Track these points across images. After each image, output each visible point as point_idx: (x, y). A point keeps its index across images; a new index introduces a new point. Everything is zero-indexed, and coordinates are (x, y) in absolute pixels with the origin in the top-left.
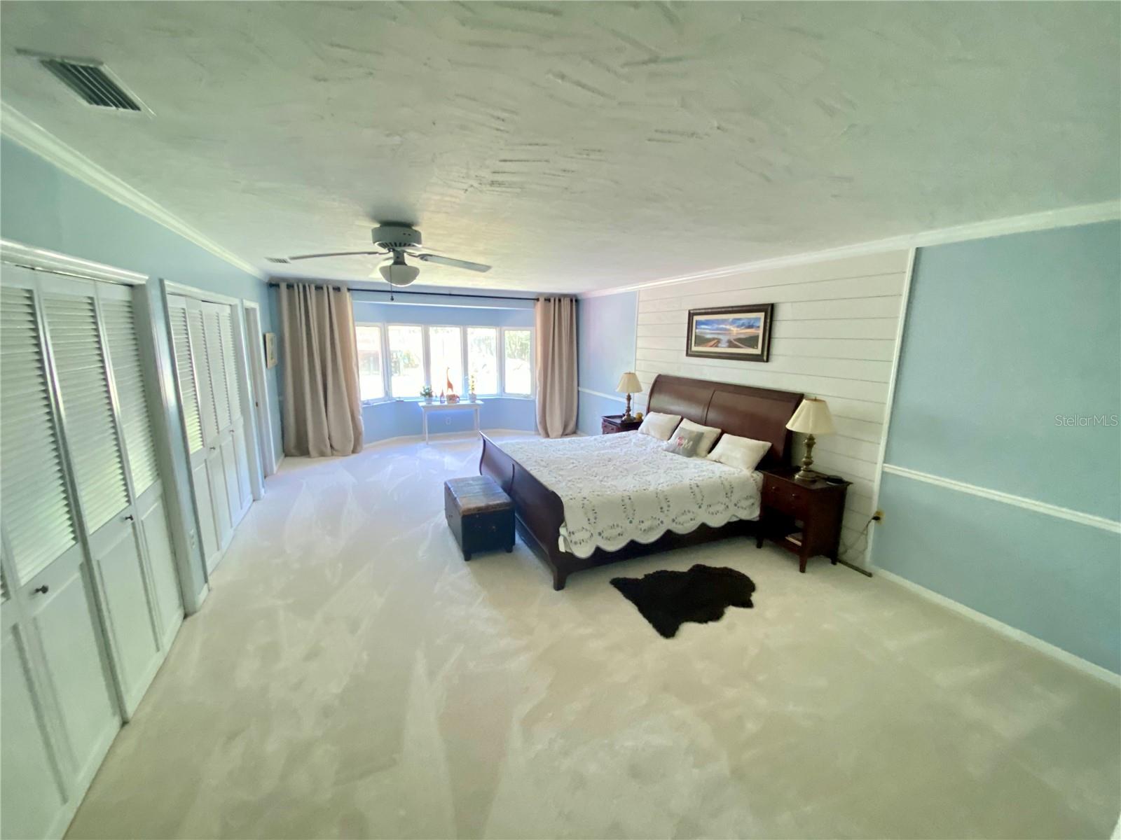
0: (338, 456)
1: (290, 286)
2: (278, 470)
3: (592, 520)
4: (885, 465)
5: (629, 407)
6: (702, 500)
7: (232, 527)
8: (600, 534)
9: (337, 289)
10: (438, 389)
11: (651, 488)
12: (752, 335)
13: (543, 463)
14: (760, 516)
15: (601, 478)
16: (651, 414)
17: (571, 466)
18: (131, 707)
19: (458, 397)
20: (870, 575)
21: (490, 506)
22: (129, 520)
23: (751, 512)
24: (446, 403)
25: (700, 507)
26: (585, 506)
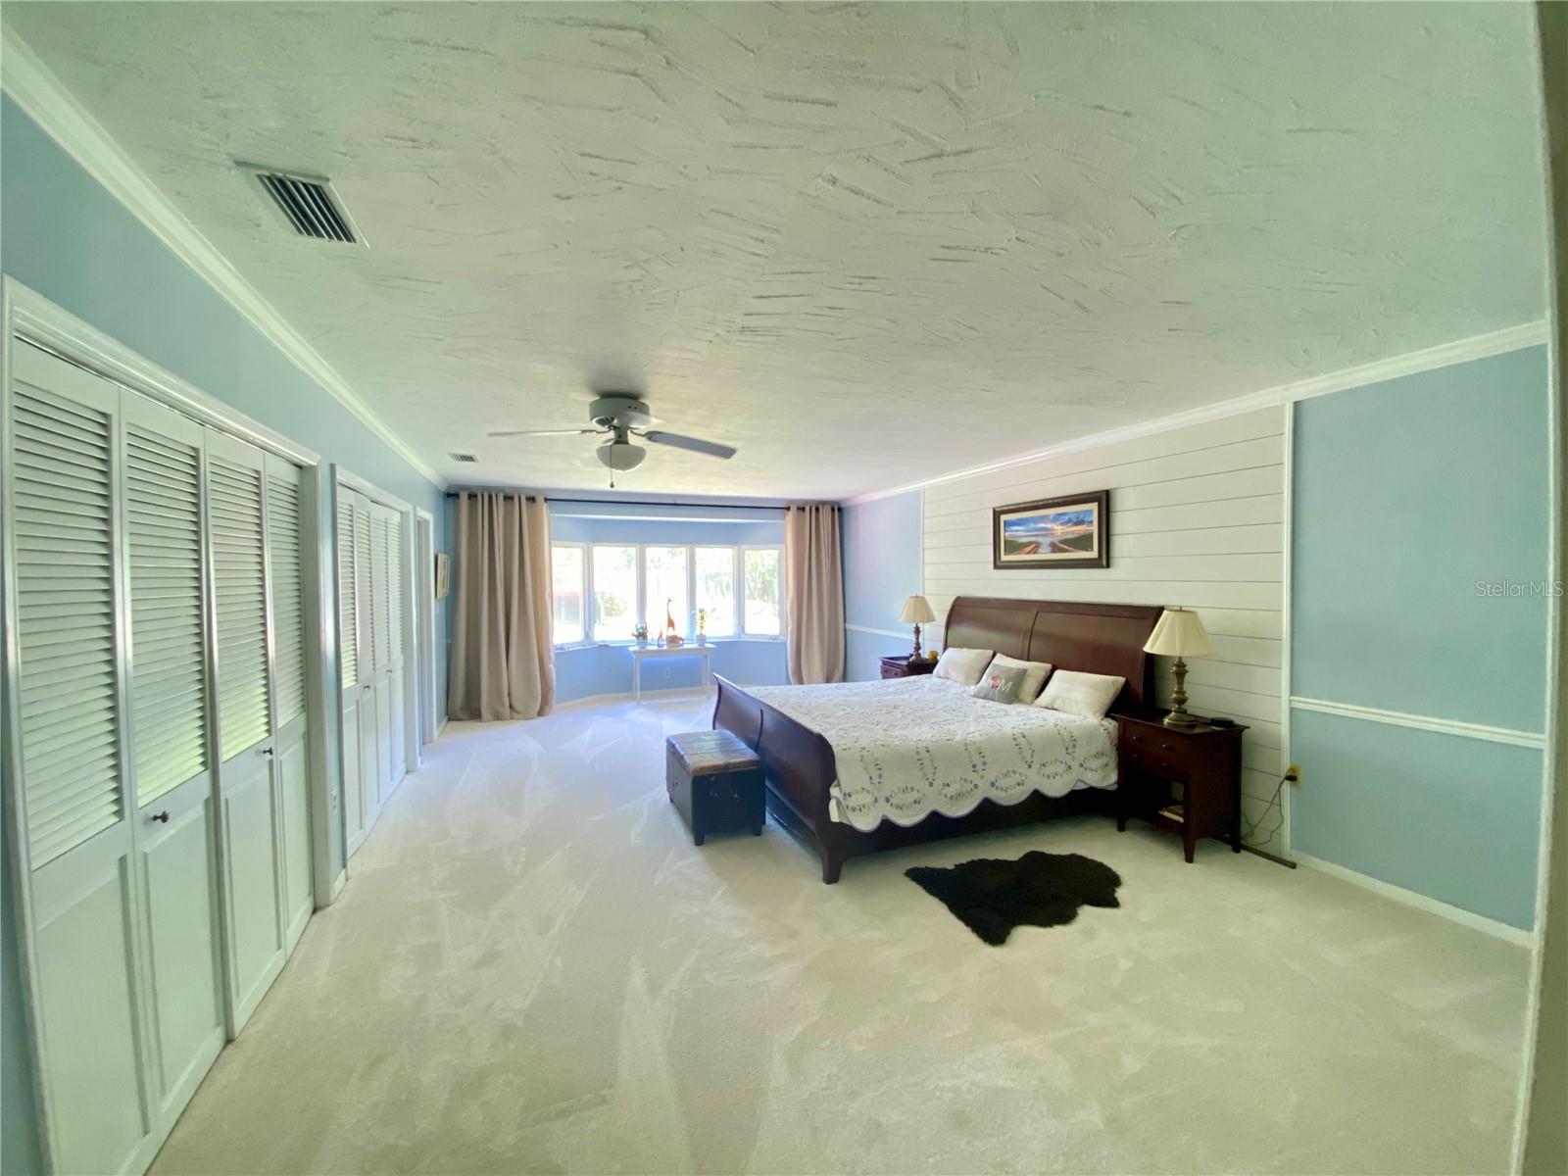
0: (518, 719)
1: (472, 496)
2: (439, 736)
3: (876, 780)
4: (1292, 698)
5: (918, 644)
6: (1032, 756)
7: (378, 801)
8: (887, 800)
9: (532, 499)
10: (656, 629)
11: (958, 738)
12: (1082, 533)
13: (803, 710)
14: (1119, 782)
15: (885, 727)
16: (950, 651)
17: (842, 713)
18: (240, 1018)
19: (681, 639)
20: (1293, 866)
21: (730, 764)
22: (268, 754)
23: (1104, 776)
24: (665, 647)
25: (1030, 766)
26: (864, 759)
